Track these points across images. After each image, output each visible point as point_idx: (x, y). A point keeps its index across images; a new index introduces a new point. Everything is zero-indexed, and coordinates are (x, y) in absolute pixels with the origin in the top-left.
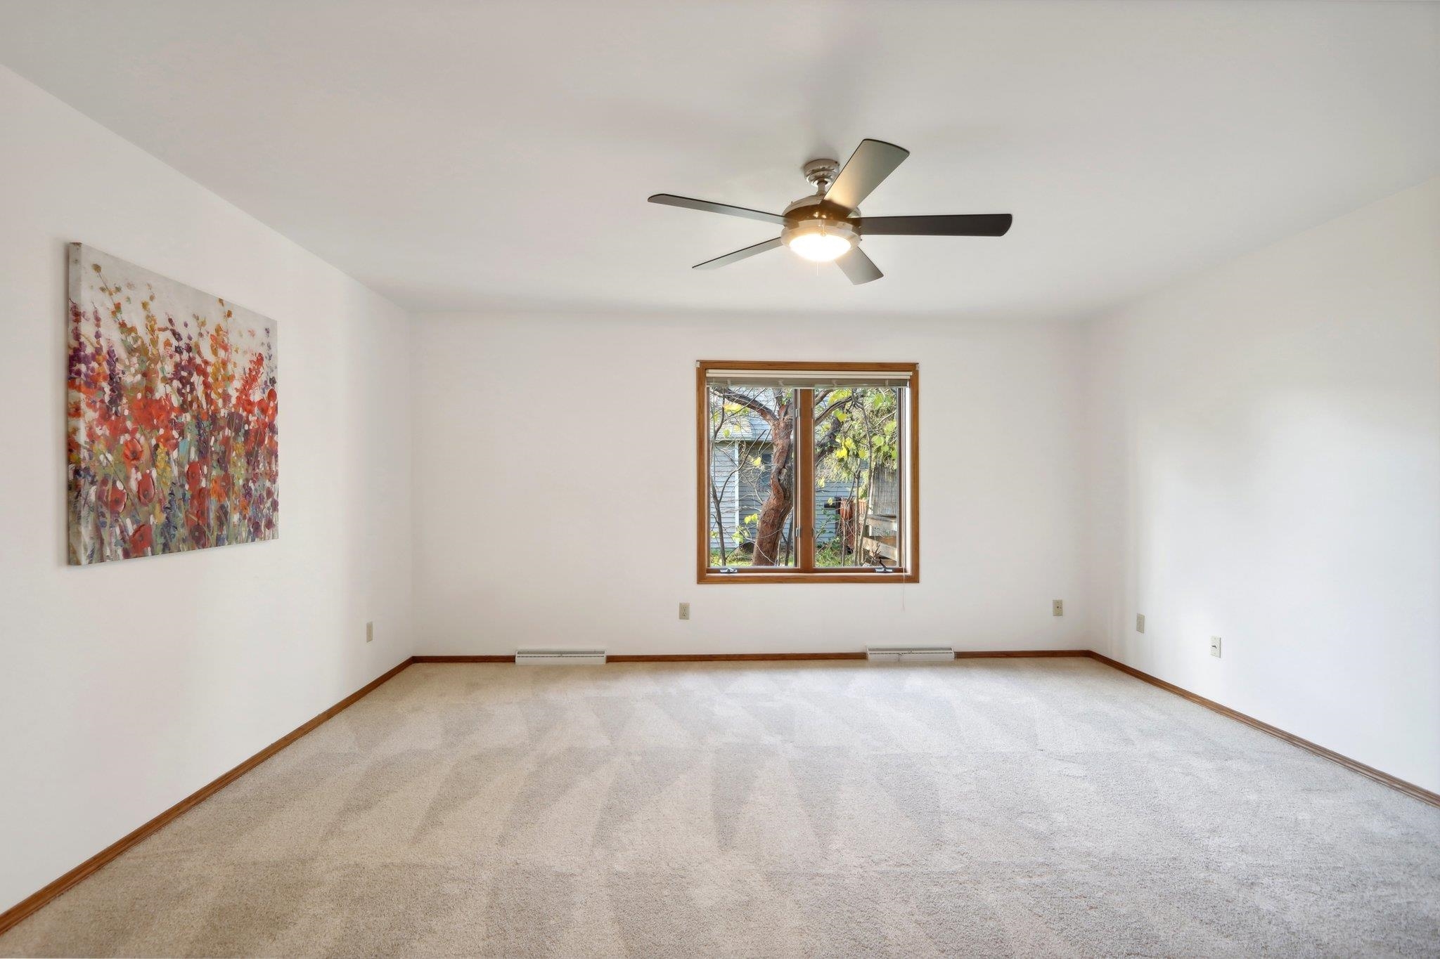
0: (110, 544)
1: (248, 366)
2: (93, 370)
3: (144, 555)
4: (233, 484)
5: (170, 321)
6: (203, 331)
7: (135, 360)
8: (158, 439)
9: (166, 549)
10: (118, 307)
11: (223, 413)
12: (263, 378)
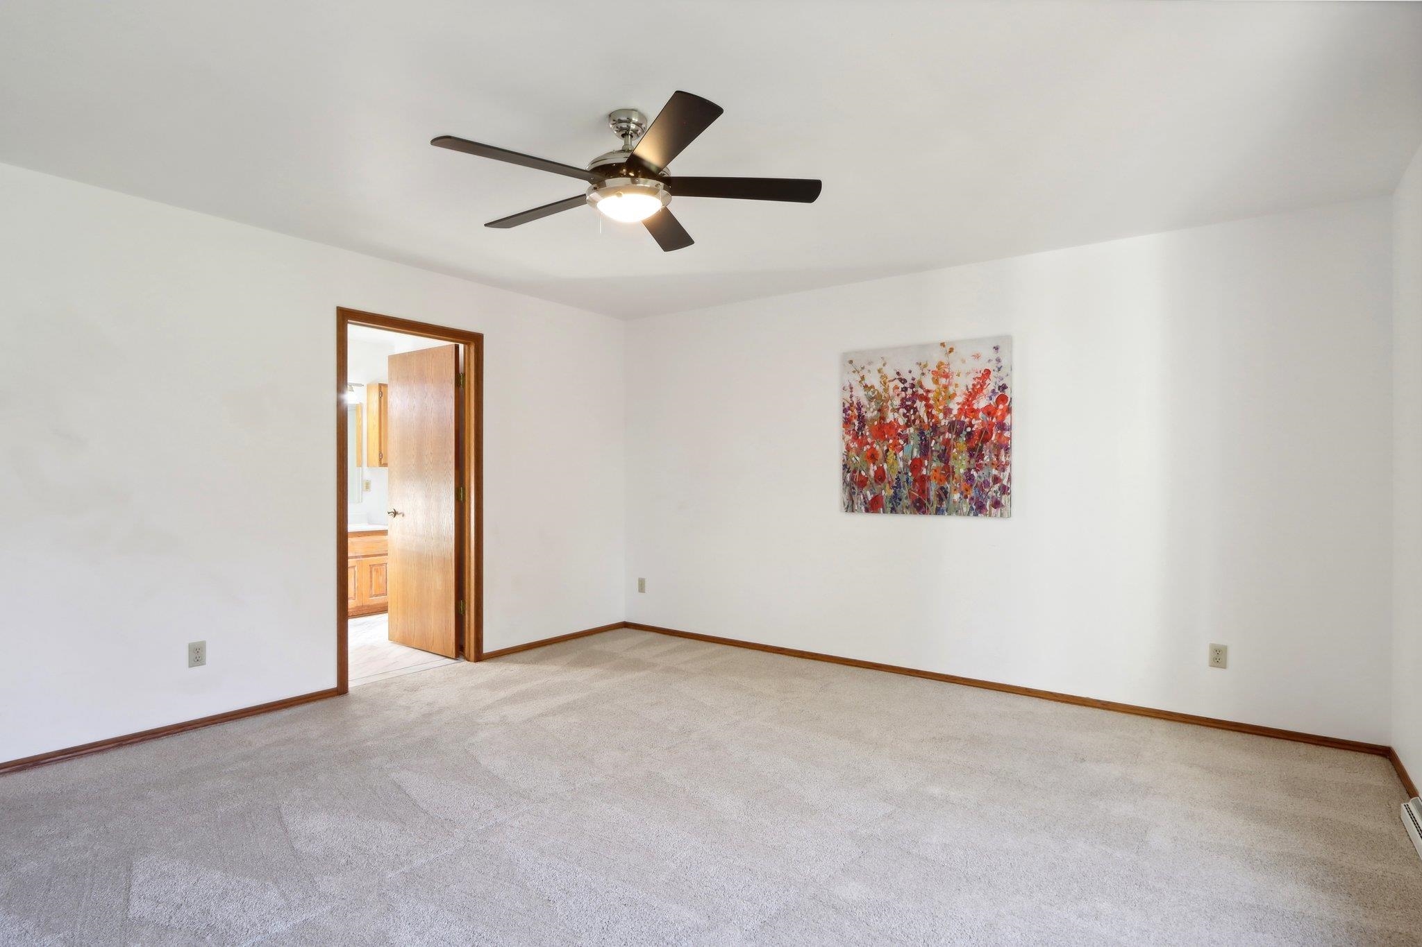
0: (857, 504)
1: (970, 383)
2: (849, 415)
3: (879, 512)
4: (954, 472)
5: (898, 373)
6: (925, 371)
7: (873, 403)
8: (888, 446)
9: (893, 510)
10: (863, 378)
11: (944, 422)
12: (991, 385)
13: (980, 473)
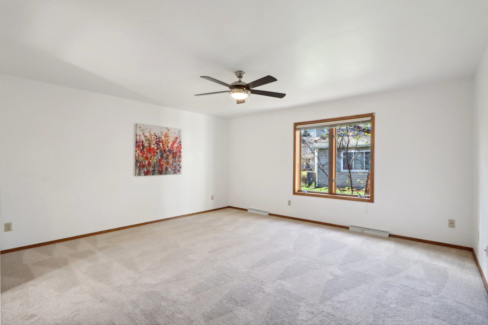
0: (142, 173)
1: (173, 140)
2: (139, 144)
3: (149, 175)
4: (169, 163)
5: (155, 134)
6: (162, 134)
7: (147, 142)
8: (152, 155)
9: (153, 174)
10: (144, 133)
11: (167, 149)
12: (178, 141)
13: (175, 163)
